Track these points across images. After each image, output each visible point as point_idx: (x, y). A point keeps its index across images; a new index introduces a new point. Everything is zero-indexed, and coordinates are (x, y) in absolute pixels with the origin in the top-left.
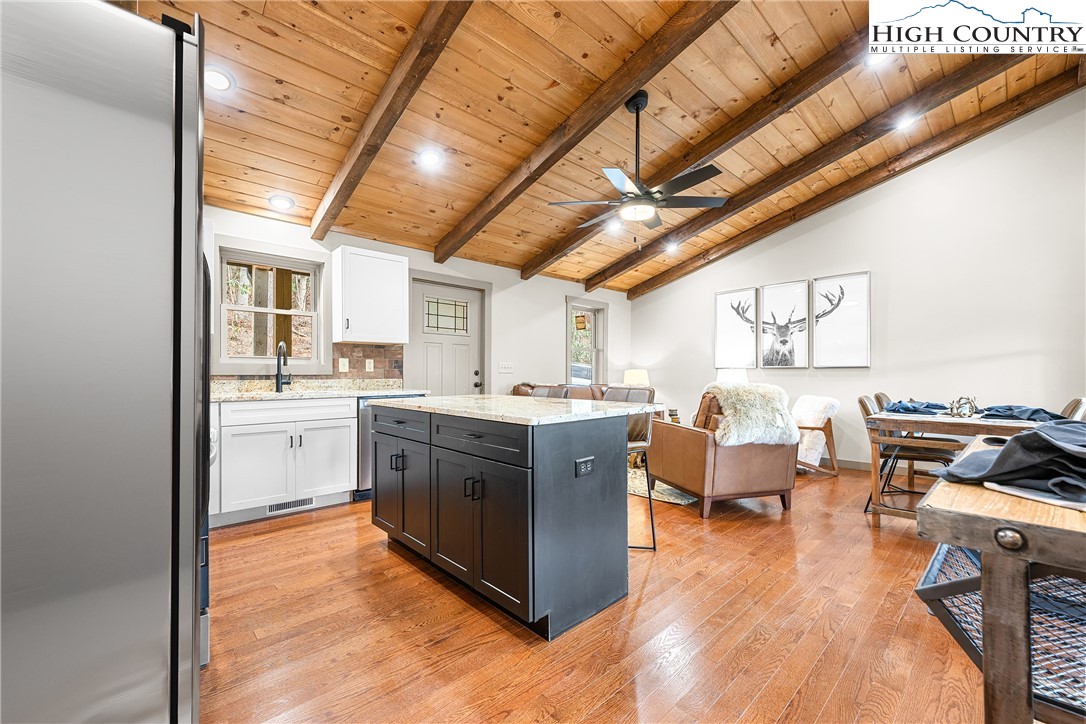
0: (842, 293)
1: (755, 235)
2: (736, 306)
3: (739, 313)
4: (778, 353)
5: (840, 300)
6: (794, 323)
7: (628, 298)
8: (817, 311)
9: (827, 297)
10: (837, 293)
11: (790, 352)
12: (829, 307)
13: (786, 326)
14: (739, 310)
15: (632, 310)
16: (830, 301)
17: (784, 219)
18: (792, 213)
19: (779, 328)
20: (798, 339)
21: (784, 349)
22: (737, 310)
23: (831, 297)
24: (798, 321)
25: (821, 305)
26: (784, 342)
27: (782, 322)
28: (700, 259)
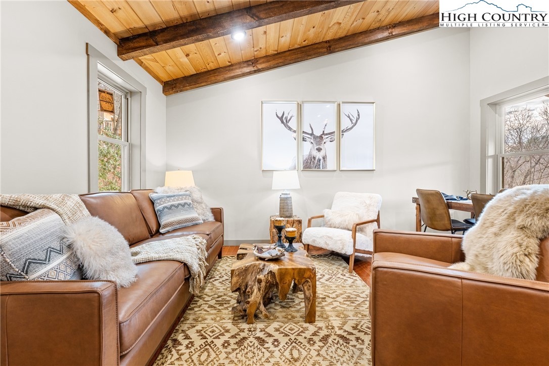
0: (359, 115)
1: (299, 56)
2: (280, 116)
3: (282, 122)
4: (314, 158)
5: (357, 121)
6: (327, 134)
7: (164, 91)
8: (343, 127)
9: (349, 117)
10: (356, 115)
11: (324, 158)
12: (350, 125)
13: (321, 137)
14: (283, 120)
15: (168, 106)
16: (351, 120)
17: (322, 48)
18: (328, 45)
19: (315, 138)
20: (329, 148)
21: (319, 155)
22: (281, 119)
23: (351, 117)
24: (329, 134)
25: (346, 122)
26: (319, 150)
27: (318, 133)
28: (249, 65)
